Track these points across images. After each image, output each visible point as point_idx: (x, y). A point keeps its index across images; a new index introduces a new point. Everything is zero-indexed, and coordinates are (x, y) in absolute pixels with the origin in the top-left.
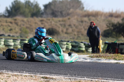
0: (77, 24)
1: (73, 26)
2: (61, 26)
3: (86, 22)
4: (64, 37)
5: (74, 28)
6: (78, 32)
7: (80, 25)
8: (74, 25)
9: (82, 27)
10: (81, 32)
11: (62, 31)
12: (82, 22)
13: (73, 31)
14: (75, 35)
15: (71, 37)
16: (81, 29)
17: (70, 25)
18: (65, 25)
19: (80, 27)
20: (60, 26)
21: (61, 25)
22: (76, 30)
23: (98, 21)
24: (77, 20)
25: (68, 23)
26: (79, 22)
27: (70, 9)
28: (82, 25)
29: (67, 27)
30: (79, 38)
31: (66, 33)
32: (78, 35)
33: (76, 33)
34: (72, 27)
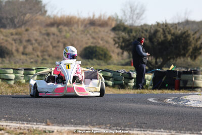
0: (40, 38)
1: (34, 42)
2: (15, 43)
3: (54, 34)
4: (20, 59)
5: (36, 45)
6: (43, 52)
7: (45, 40)
8: (36, 40)
9: (49, 43)
10: (47, 51)
11: (17, 51)
12: (48, 34)
13: (33, 49)
14: (38, 56)
15: (32, 60)
16: (48, 46)
17: (29, 41)
18: (21, 42)
19: (45, 43)
20: (13, 42)
21: (15, 40)
22: (40, 48)
23: (73, 32)
24: (40, 32)
25: (25, 37)
26: (44, 34)
27: (25, 14)
28: (49, 40)
29: (25, 43)
30: (45, 61)
31: (23, 54)
32: (42, 56)
33: (39, 53)
34: (32, 44)
